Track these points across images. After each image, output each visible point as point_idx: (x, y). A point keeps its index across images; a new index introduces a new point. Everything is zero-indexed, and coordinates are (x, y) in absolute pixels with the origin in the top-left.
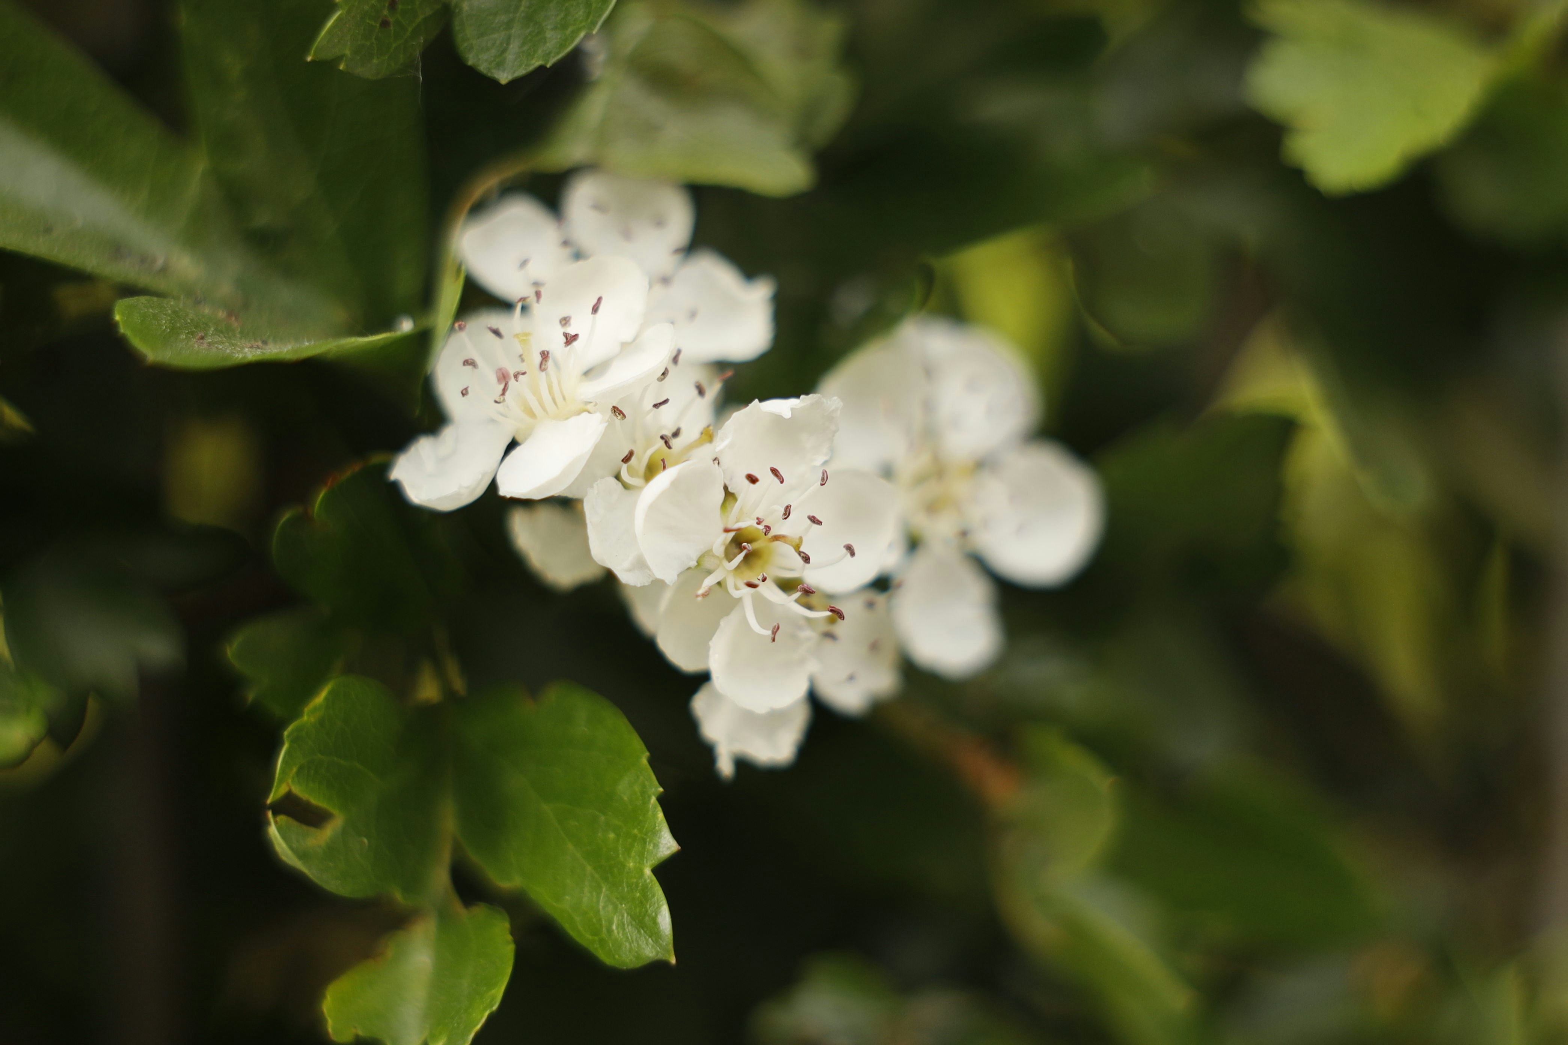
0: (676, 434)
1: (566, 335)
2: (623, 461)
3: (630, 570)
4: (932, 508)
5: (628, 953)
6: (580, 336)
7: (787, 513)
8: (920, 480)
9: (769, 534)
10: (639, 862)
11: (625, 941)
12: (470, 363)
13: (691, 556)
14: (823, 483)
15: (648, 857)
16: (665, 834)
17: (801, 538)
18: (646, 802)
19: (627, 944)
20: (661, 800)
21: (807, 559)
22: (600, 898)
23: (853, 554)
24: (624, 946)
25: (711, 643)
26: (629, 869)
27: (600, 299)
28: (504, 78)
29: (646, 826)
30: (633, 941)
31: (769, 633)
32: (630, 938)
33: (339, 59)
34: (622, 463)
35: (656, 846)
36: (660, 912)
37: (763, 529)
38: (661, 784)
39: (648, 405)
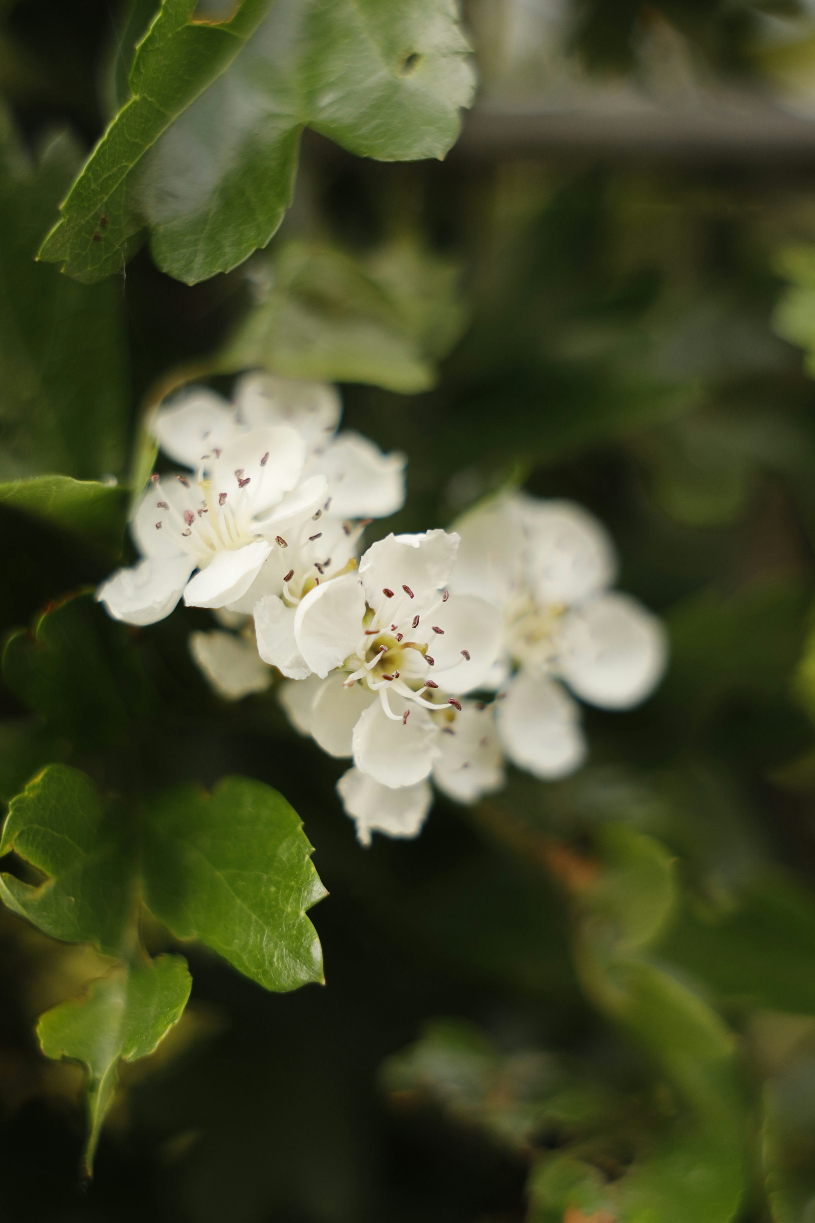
0: (327, 563)
1: (240, 480)
2: (284, 579)
3: (289, 668)
4: (531, 639)
5: (286, 979)
6: (251, 480)
7: (416, 623)
8: (520, 617)
9: (401, 640)
10: (296, 907)
11: (284, 970)
12: (163, 505)
13: (338, 660)
14: (445, 600)
15: (303, 902)
16: (316, 883)
17: (427, 645)
18: (301, 860)
19: (286, 972)
20: (313, 857)
21: (431, 662)
22: (263, 939)
23: (468, 658)
24: (283, 974)
25: (354, 730)
26: (288, 913)
27: (267, 454)
28: (191, 281)
29: (301, 878)
30: (290, 969)
31: (401, 718)
32: (288, 967)
33: (60, 263)
34: (284, 581)
35: (310, 892)
36: (313, 944)
37: (396, 636)
38: (314, 845)
39: (305, 538)
